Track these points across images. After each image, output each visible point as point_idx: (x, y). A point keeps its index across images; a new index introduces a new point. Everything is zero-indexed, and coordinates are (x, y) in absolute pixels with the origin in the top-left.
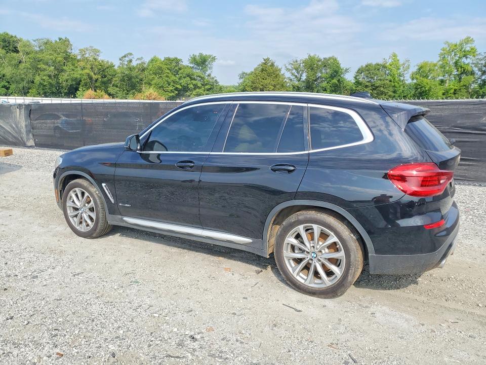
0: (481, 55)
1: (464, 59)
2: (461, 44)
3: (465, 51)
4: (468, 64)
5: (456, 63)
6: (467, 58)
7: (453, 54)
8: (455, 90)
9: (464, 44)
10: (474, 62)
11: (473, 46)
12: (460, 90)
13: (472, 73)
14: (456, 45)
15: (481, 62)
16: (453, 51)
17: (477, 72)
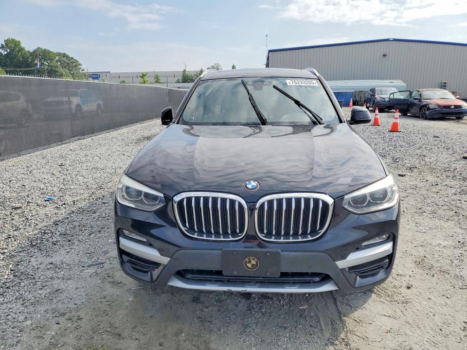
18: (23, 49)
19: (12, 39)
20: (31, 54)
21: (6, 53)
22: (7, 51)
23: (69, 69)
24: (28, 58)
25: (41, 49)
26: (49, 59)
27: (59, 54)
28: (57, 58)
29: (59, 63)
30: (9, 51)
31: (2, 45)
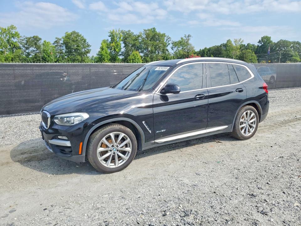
0: (22, 37)
1: (12, 39)
2: (8, 29)
3: (12, 34)
4: (16, 42)
5: (8, 41)
6: (14, 38)
7: (5, 35)
8: (12, 58)
9: (11, 30)
10: (19, 41)
11: (16, 31)
12: (15, 58)
13: (20, 48)
14: (5, 29)
15: (23, 42)
16: (4, 33)
17: (22, 47)
18: (271, 42)
19: (266, 36)
20: (276, 44)
21: (261, 45)
22: (261, 44)
23: (298, 52)
24: (273, 47)
25: (283, 40)
26: (286, 46)
27: (294, 43)
28: (292, 45)
29: (292, 48)
30: (263, 44)
31: (260, 40)
